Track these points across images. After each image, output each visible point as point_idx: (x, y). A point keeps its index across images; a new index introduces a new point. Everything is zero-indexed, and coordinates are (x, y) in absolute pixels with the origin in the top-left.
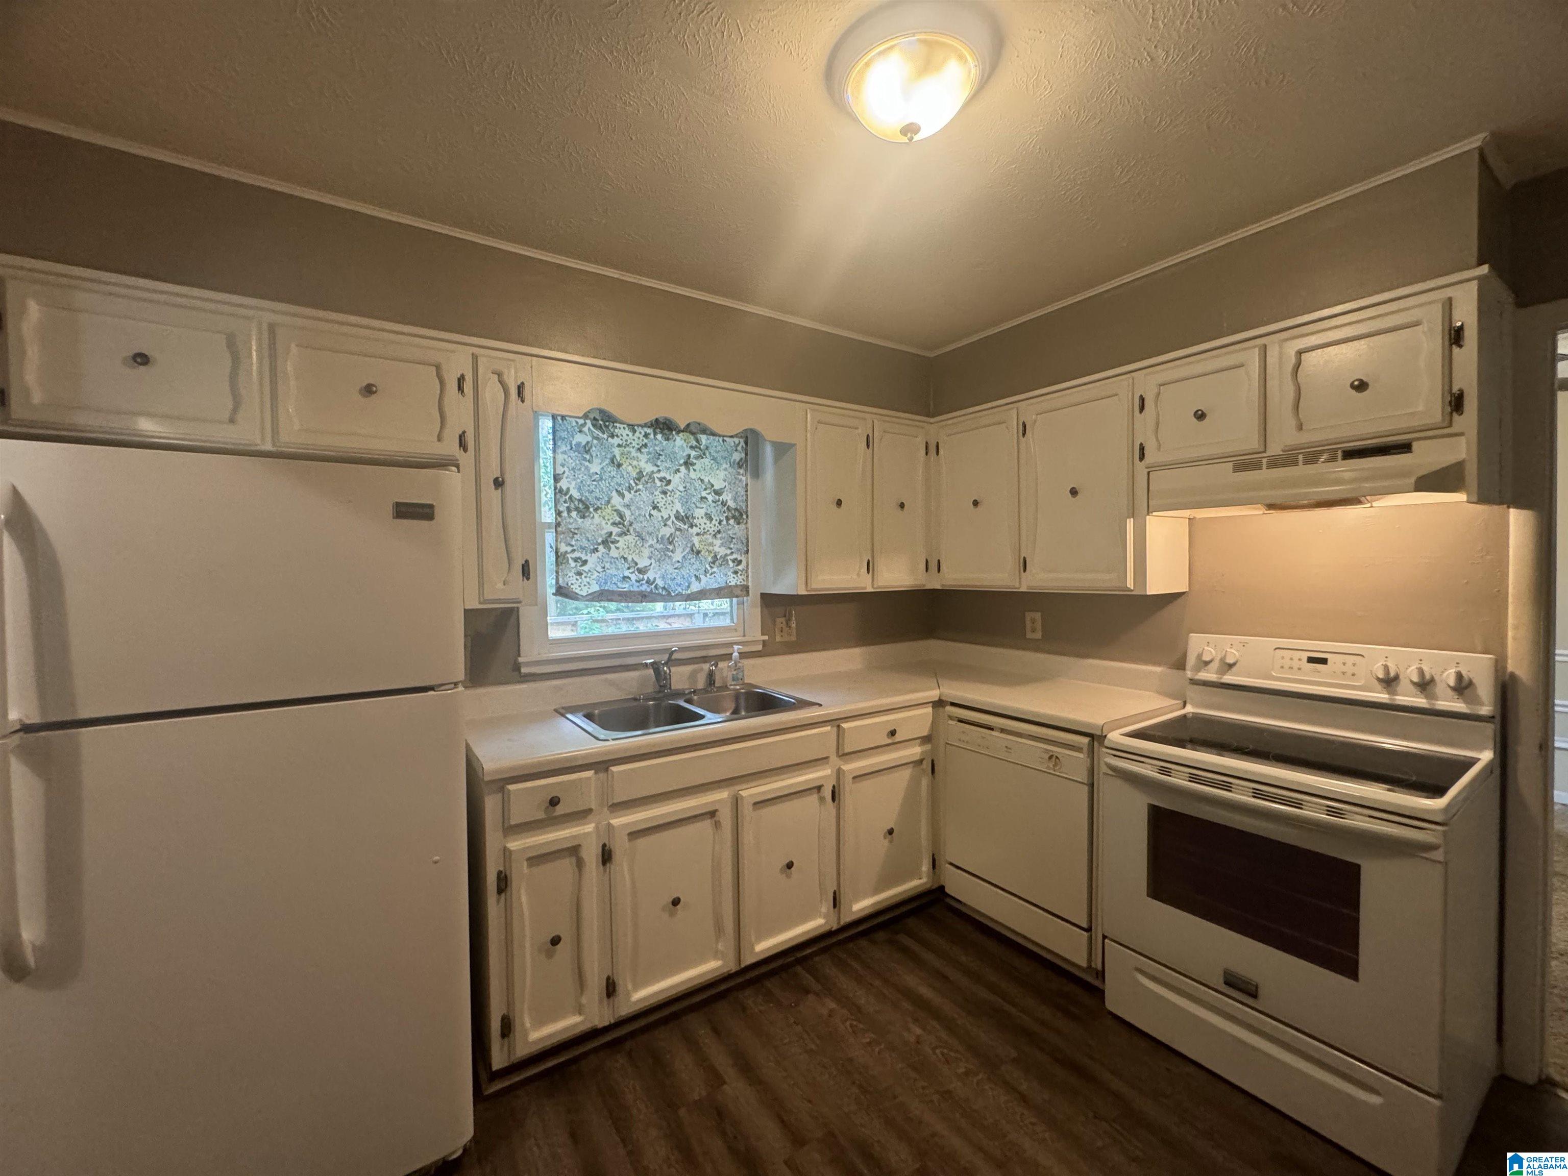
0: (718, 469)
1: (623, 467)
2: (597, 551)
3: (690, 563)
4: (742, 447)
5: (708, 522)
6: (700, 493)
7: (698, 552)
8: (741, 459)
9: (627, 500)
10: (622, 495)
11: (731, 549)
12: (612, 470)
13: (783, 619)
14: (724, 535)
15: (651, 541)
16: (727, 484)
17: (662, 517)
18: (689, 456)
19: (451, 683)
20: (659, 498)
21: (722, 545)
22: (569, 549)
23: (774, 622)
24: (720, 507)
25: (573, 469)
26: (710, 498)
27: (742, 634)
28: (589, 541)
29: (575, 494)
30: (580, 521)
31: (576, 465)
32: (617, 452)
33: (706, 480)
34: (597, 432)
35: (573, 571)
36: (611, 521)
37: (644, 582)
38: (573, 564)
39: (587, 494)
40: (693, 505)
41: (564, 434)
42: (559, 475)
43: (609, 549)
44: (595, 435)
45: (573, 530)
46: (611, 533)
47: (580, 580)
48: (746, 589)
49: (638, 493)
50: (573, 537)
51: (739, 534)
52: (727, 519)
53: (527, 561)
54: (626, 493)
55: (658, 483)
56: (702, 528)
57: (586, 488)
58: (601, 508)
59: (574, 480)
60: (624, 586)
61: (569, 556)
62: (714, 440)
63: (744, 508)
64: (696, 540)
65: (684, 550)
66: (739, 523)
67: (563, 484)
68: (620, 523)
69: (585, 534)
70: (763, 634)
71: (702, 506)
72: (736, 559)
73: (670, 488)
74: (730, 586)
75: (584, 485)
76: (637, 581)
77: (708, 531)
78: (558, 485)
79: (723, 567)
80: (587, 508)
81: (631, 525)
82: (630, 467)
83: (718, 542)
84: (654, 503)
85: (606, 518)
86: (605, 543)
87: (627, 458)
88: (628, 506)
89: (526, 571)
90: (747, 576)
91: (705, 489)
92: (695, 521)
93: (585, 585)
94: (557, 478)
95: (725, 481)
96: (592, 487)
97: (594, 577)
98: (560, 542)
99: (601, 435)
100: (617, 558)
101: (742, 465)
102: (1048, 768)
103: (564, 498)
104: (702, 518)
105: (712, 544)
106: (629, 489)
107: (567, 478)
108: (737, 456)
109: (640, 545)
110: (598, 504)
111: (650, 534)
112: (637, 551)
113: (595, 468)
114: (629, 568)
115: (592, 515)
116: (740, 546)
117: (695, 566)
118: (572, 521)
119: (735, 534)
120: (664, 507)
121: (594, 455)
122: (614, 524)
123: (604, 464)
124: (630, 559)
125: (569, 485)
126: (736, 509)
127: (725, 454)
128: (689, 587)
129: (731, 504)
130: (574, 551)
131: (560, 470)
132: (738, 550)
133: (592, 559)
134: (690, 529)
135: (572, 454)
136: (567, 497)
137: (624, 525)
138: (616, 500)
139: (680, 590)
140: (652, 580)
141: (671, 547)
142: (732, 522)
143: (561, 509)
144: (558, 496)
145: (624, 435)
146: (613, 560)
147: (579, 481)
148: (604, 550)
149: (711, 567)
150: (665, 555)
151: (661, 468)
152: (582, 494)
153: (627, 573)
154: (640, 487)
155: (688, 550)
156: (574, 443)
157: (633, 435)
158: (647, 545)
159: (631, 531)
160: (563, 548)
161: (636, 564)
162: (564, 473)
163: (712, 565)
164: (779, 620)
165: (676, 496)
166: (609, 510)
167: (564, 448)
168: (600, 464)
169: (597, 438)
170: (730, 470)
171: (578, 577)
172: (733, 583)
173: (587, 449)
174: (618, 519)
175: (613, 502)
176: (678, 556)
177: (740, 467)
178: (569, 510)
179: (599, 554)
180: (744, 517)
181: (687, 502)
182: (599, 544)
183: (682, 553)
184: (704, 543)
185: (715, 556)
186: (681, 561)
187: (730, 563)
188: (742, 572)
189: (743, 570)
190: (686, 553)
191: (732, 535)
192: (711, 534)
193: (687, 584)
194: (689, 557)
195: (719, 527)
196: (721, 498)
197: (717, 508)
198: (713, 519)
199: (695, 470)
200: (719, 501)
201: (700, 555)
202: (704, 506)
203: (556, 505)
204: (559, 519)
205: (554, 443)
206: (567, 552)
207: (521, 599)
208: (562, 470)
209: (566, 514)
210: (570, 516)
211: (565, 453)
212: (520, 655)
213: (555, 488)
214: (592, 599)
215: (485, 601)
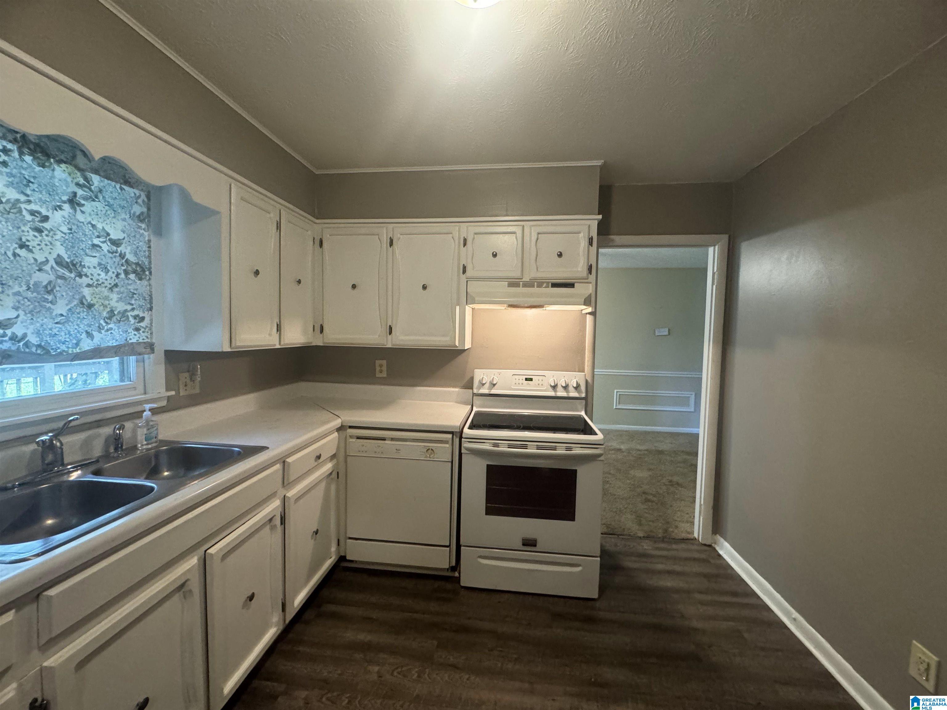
0: (114, 217)
3: (78, 318)
4: (143, 201)
5: (102, 274)
6: (91, 239)
7: (90, 306)
8: (142, 213)
11: (132, 305)
13: (187, 375)
14: (122, 289)
16: (125, 235)
17: (35, 260)
18: (75, 194)
20: (29, 236)
21: (120, 300)
23: (179, 377)
24: (118, 259)
26: (105, 247)
27: (143, 392)
33: (100, 226)
37: (7, 339)
40: (81, 252)
48: (151, 347)
51: (140, 291)
52: (126, 273)
55: (28, 217)
56: (94, 279)
62: (110, 185)
63: (146, 263)
64: (86, 292)
65: (70, 302)
66: (140, 279)
70: (167, 390)
71: (94, 255)
72: (138, 316)
73: (46, 225)
74: (131, 343)
77: (103, 283)
79: (122, 323)
83: (114, 297)
84: (20, 240)
90: (151, 334)
91: (98, 237)
92: (84, 270)
95: (124, 232)
101: (144, 219)
102: (426, 457)
104: (94, 267)
105: (107, 298)
108: (138, 209)
111: (16, 278)
116: (142, 302)
117: (85, 322)
119: (137, 290)
120: (38, 247)
126: (137, 264)
127: (123, 203)
128: (77, 344)
129: (130, 257)
132: (141, 307)
134: (77, 278)
139: (64, 347)
140: (18, 336)
141: (50, 297)
142: (132, 276)
149: (107, 323)
150: (42, 306)
151: (31, 199)
155: (75, 302)
163: (109, 321)
164: (183, 375)
165: (56, 237)
170: (131, 222)
172: (134, 341)
176: (61, 308)
177: (142, 221)
180: (147, 273)
181: (73, 247)
183: (67, 305)
184: (98, 296)
185: (112, 311)
186: (65, 314)
187: (131, 319)
188: (145, 329)
189: (147, 327)
190: (72, 305)
191: (132, 291)
192: (106, 287)
193: (75, 342)
194: (78, 311)
195: (117, 281)
196: (119, 249)
197: (114, 259)
198: (108, 271)
199: (83, 212)
200: (116, 253)
201: (92, 309)
202: (97, 255)
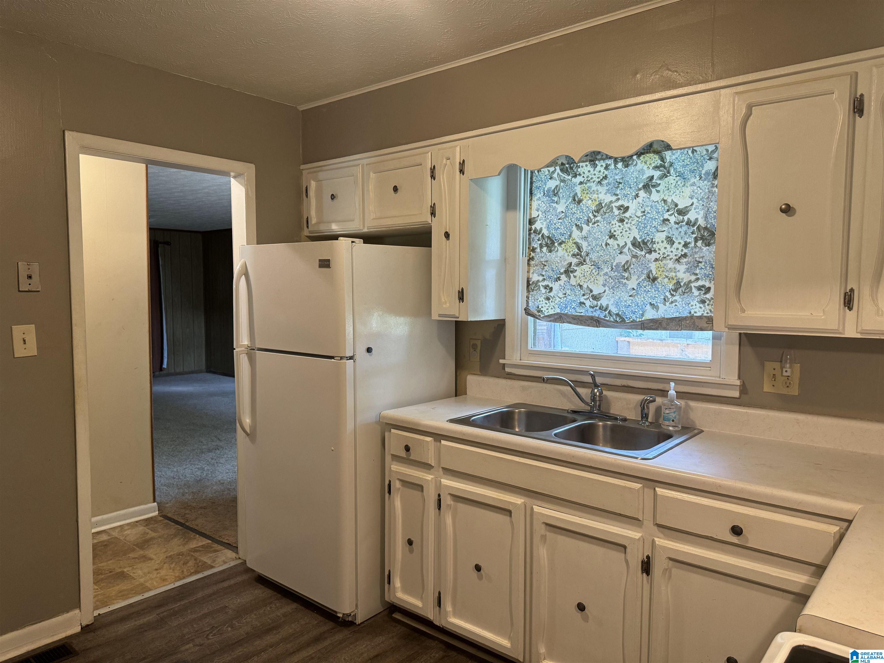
0: (684, 185)
1: (583, 202)
2: (559, 280)
3: (645, 291)
5: (668, 246)
6: (662, 215)
7: (655, 279)
9: (584, 233)
10: (581, 229)
11: (696, 274)
12: (574, 208)
13: (777, 365)
14: (689, 259)
15: (606, 269)
16: (694, 200)
17: (618, 245)
18: (651, 178)
19: (339, 357)
20: (616, 227)
21: (688, 270)
22: (541, 278)
23: (763, 366)
24: (685, 228)
25: (545, 212)
26: (672, 219)
27: (718, 374)
28: (553, 271)
29: (545, 232)
30: (548, 254)
31: (547, 207)
32: (578, 189)
33: (670, 200)
34: (564, 176)
35: (543, 296)
36: (572, 253)
37: (598, 308)
38: (543, 291)
39: (553, 232)
40: (654, 230)
41: (538, 184)
42: (534, 218)
43: (570, 277)
44: (562, 179)
45: (543, 263)
46: (571, 264)
47: (549, 304)
48: (711, 321)
49: (596, 225)
50: (543, 269)
51: (707, 258)
52: (695, 240)
53: (462, 289)
54: (584, 226)
55: (616, 212)
56: (661, 253)
57: (553, 226)
58: (564, 242)
59: (545, 220)
60: (581, 311)
61: (540, 284)
62: (682, 154)
64: (653, 266)
65: (639, 277)
66: (708, 245)
67: (537, 225)
68: (578, 254)
69: (551, 265)
71: (664, 229)
72: (703, 286)
73: (627, 215)
74: (692, 317)
75: (552, 224)
76: (591, 307)
77: (668, 256)
78: (533, 227)
79: (686, 295)
80: (553, 243)
81: (587, 255)
82: (590, 201)
83: (682, 268)
84: (610, 231)
85: (568, 251)
86: (567, 272)
87: (587, 193)
88: (585, 238)
89: (461, 297)
91: (668, 211)
92: (654, 246)
93: (552, 309)
94: (532, 221)
95: (691, 198)
96: (558, 225)
97: (556, 302)
98: (533, 273)
99: (566, 177)
100: (575, 286)
103: (538, 236)
104: (662, 242)
105: (673, 270)
106: (588, 222)
107: (540, 220)
108: (711, 166)
109: (596, 274)
110: (563, 238)
111: (605, 262)
112: (592, 279)
113: (561, 208)
114: (584, 295)
115: (556, 249)
116: (708, 271)
117: (651, 294)
118: (543, 255)
119: (703, 257)
120: (621, 235)
121: (561, 196)
122: (574, 255)
123: (568, 203)
124: (585, 286)
125: (542, 226)
126: (706, 228)
127: (694, 167)
128: (642, 315)
129: (701, 222)
130: (544, 280)
131: (534, 214)
132: (707, 276)
133: (555, 286)
134: (647, 255)
135: (545, 199)
136: (540, 236)
137: (581, 256)
138: (576, 233)
139: (634, 317)
140: (604, 306)
141: (626, 275)
142: (699, 243)
143: (535, 246)
144: (532, 236)
145: (586, 172)
146: (572, 287)
147: (548, 221)
148: (566, 279)
149: (672, 295)
150: (619, 282)
151: (619, 197)
152: (550, 233)
153: (582, 300)
154: (599, 218)
155: (644, 277)
156: (546, 189)
157: (594, 170)
158: (602, 273)
159: (588, 260)
160: (535, 278)
161: (591, 291)
162: (538, 216)
163: (674, 293)
164: (769, 366)
165: (633, 223)
166: (570, 243)
167: (539, 195)
168: (565, 203)
169: (564, 181)
170: (701, 184)
171: (547, 302)
172: (699, 314)
173: (555, 192)
174: (576, 251)
175: (574, 236)
176: (632, 283)
178: (541, 246)
179: (561, 282)
181: (646, 227)
182: (562, 274)
183: (637, 280)
184: (661, 270)
185: (678, 283)
186: (635, 288)
187: (694, 290)
188: (710, 301)
189: (712, 299)
190: (641, 280)
191: (697, 259)
192: (670, 259)
193: (641, 312)
194: (644, 285)
195: (685, 251)
196: (686, 218)
197: (680, 229)
198: (674, 242)
199: (658, 191)
200: (682, 222)
201: (656, 282)
202: (666, 229)
203: (530, 243)
204: (533, 254)
205: (531, 193)
206: (538, 281)
207: (457, 315)
208: (537, 213)
209: (538, 250)
210: (541, 251)
211: (539, 199)
212: (504, 358)
213: (530, 230)
214: (555, 321)
215: (440, 315)
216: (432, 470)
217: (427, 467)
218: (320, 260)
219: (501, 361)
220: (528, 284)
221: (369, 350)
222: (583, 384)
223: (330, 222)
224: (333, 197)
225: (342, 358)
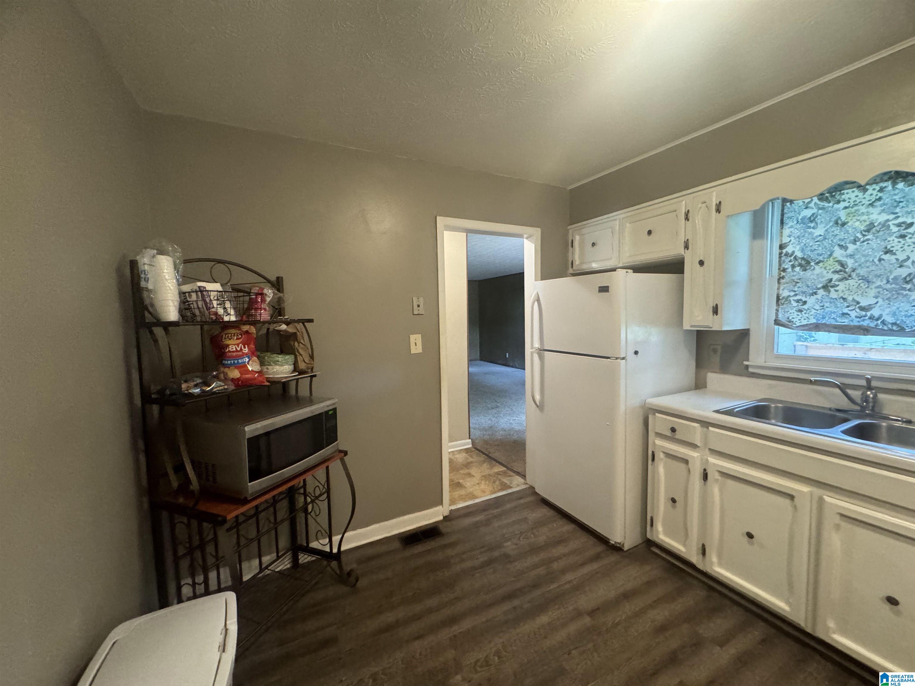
1: (849, 224)
2: (816, 294)
9: (849, 251)
10: (846, 248)
12: (837, 230)
15: (879, 283)
19: (615, 357)
22: (792, 294)
25: (798, 237)
28: (808, 287)
29: (799, 254)
30: (802, 273)
31: (801, 233)
32: (842, 214)
34: (824, 204)
35: (795, 309)
36: (832, 270)
38: (795, 304)
39: (809, 253)
41: (791, 214)
42: (785, 243)
43: (829, 292)
44: (820, 206)
45: (796, 280)
46: (831, 280)
47: (800, 316)
49: (866, 243)
50: (795, 285)
53: (717, 305)
54: (850, 245)
57: (809, 248)
58: (823, 261)
59: (799, 244)
60: (843, 321)
61: (791, 299)
67: (789, 249)
68: (841, 271)
69: (805, 282)
75: (807, 247)
76: (857, 317)
78: (784, 251)
80: (808, 263)
81: (853, 271)
82: (858, 223)
85: (827, 268)
86: (825, 287)
87: (855, 216)
88: (851, 256)
89: (715, 310)
93: (805, 319)
94: (783, 246)
96: (815, 247)
97: (811, 313)
98: (783, 290)
99: (827, 204)
100: (836, 299)
103: (789, 259)
106: (854, 242)
107: (792, 244)
109: (864, 287)
110: (821, 258)
112: (860, 292)
113: (820, 231)
114: (848, 307)
115: (813, 268)
118: (795, 274)
121: (819, 221)
122: (836, 272)
123: (828, 227)
124: (850, 299)
125: (794, 249)
130: (796, 295)
131: (785, 240)
133: (811, 301)
135: (798, 226)
136: (792, 258)
137: (845, 272)
143: (786, 267)
144: (783, 259)
145: (853, 197)
146: (832, 300)
147: (802, 244)
148: (824, 293)
152: (804, 254)
153: (846, 311)
154: (869, 237)
156: (800, 218)
157: (864, 194)
158: (873, 286)
159: (854, 275)
160: (785, 293)
161: (858, 303)
162: (790, 241)
166: (831, 261)
167: (791, 224)
168: (825, 227)
169: (823, 208)
171: (799, 313)
173: (812, 219)
174: (839, 268)
175: (836, 255)
178: (793, 266)
179: (818, 296)
182: (819, 289)
203: (780, 265)
204: (783, 274)
205: (782, 222)
206: (789, 296)
207: (711, 326)
208: (789, 239)
209: (790, 270)
210: (793, 271)
211: (792, 227)
212: (748, 360)
213: (780, 254)
214: (810, 330)
215: (692, 326)
216: (697, 449)
217: (693, 446)
218: (600, 287)
219: (746, 363)
220: (778, 299)
221: (636, 353)
222: (855, 387)
223: (591, 262)
224: (593, 244)
225: (617, 358)
